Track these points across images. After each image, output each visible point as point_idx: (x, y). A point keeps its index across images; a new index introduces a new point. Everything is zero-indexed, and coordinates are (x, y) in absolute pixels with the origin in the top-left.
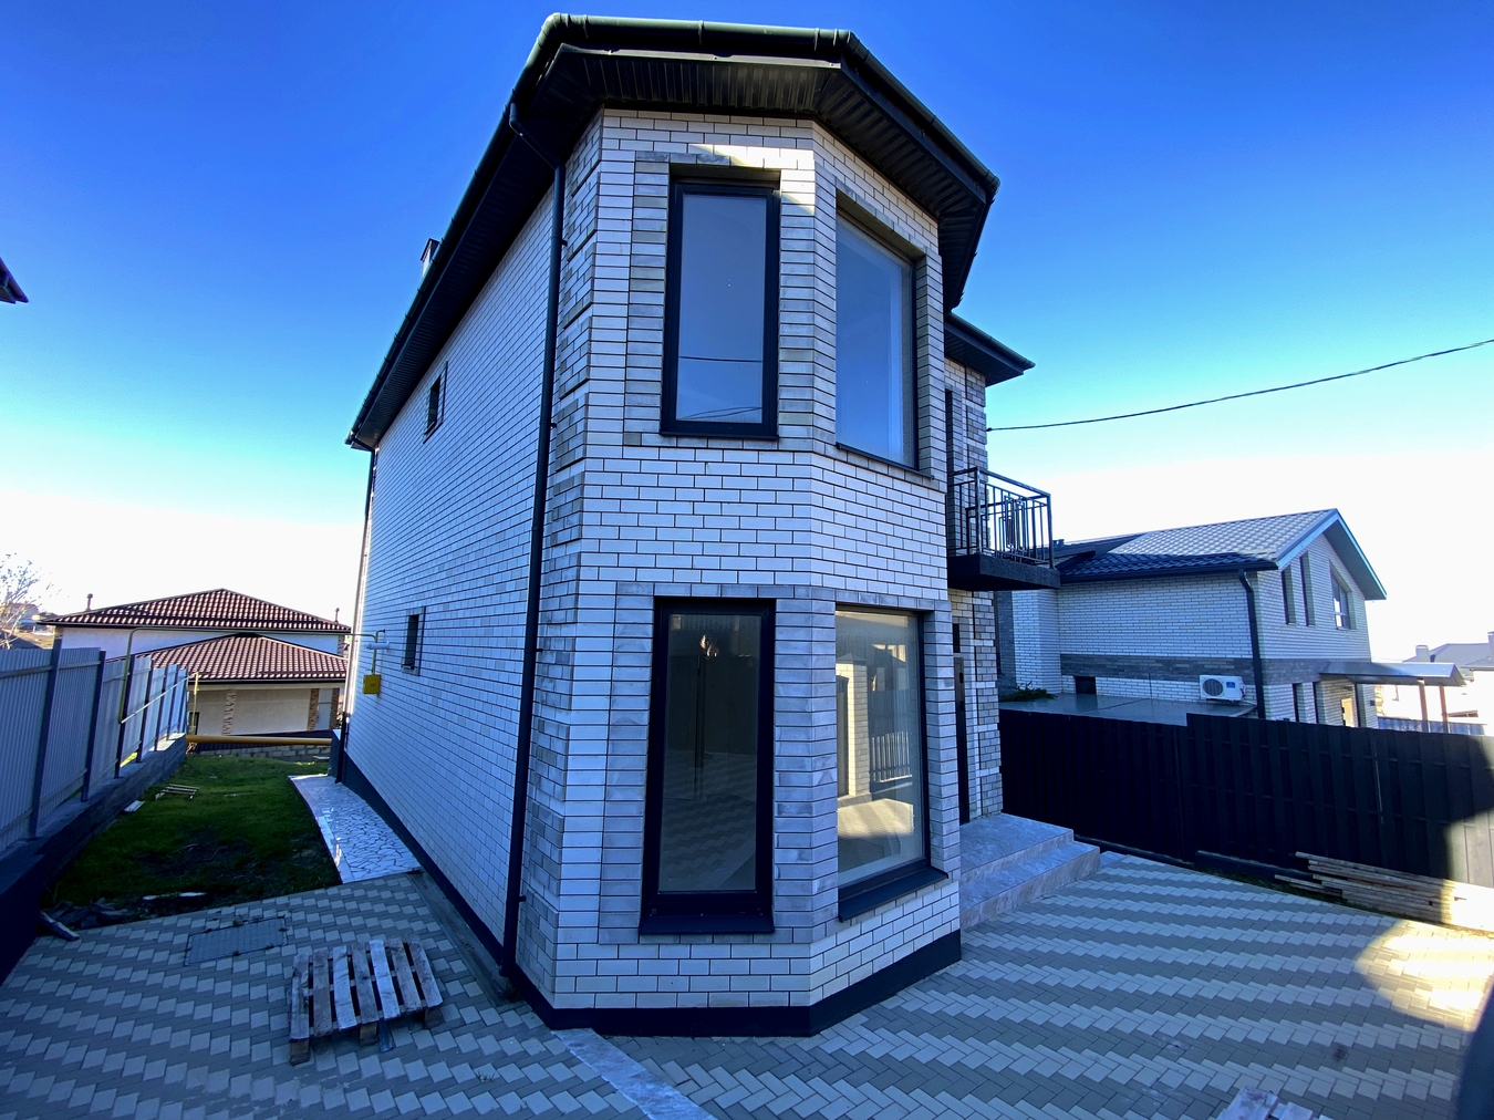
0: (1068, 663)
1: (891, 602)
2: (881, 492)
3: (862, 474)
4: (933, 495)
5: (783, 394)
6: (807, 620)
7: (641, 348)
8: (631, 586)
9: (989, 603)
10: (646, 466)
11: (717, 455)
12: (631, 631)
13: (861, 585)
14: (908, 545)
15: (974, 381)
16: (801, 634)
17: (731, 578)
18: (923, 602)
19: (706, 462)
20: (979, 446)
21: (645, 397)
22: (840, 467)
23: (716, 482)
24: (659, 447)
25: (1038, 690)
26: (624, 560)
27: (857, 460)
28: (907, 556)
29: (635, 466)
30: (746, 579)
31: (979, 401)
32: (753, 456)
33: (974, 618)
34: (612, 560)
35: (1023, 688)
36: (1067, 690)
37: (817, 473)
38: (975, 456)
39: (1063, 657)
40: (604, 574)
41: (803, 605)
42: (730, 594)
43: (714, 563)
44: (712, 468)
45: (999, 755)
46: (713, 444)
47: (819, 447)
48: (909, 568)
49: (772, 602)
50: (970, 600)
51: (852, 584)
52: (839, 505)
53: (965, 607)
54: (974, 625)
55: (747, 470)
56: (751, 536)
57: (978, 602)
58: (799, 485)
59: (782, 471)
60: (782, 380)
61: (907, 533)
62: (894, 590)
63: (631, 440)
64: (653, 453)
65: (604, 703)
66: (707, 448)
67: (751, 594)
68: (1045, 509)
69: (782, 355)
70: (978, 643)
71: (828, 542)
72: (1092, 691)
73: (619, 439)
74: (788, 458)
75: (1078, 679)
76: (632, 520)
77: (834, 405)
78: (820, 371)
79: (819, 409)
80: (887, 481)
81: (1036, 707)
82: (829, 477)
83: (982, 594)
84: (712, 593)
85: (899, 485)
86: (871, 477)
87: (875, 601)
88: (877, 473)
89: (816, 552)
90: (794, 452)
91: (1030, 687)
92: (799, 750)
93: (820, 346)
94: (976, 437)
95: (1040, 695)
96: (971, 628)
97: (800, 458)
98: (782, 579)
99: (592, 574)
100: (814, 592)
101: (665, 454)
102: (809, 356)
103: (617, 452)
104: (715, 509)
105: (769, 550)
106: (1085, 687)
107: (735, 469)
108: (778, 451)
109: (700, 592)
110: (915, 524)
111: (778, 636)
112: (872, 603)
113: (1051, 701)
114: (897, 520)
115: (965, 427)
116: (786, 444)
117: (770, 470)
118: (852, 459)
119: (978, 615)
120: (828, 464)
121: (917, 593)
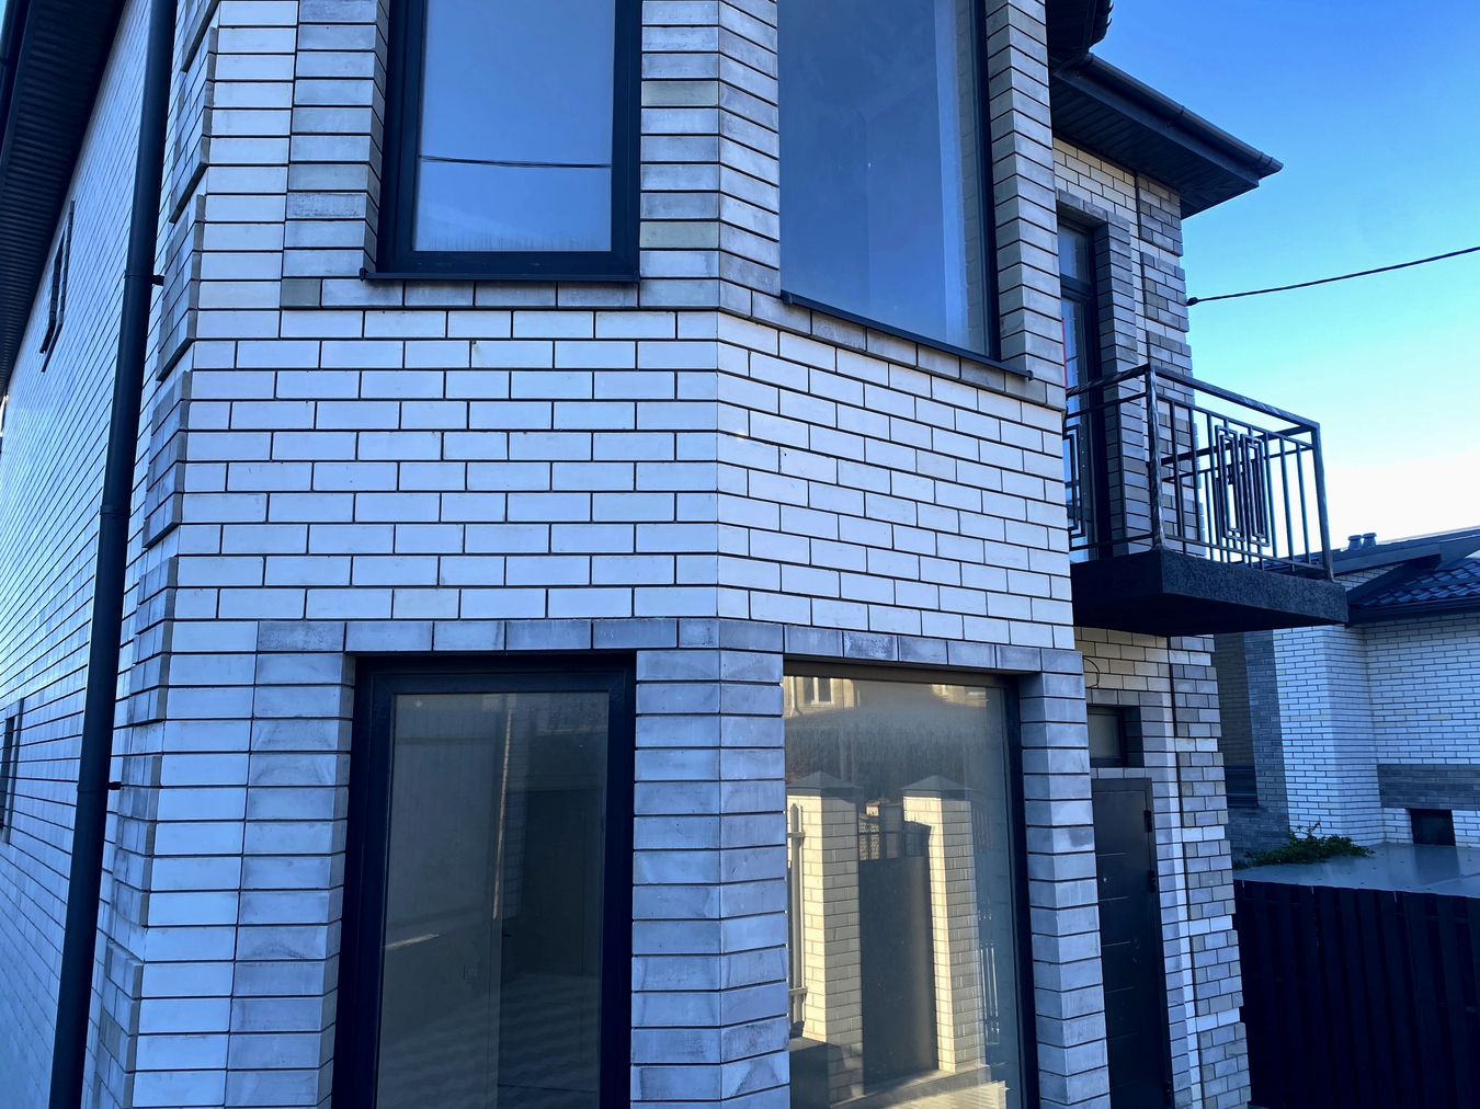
0: (1393, 783)
1: (929, 654)
2: (903, 406)
3: (850, 363)
4: (1033, 415)
5: (650, 180)
6: (709, 698)
7: (325, 93)
8: (292, 630)
9: (1206, 660)
10: (333, 354)
11: (497, 324)
12: (290, 737)
13: (853, 617)
14: (972, 525)
15: (1156, 203)
16: (695, 732)
17: (528, 605)
18: (1010, 653)
19: (472, 341)
20: (1172, 334)
21: (332, 198)
22: (792, 347)
23: (496, 385)
24: (364, 309)
25: (1334, 839)
26: (279, 571)
27: (837, 333)
28: (972, 551)
29: (307, 354)
30: (566, 606)
31: (1169, 243)
32: (581, 324)
33: (1172, 693)
34: (250, 572)
35: (1302, 836)
36: (1393, 837)
37: (734, 360)
38: (1164, 355)
39: (1383, 770)
40: (232, 604)
41: (697, 664)
42: (525, 642)
43: (491, 571)
44: (487, 354)
45: (1237, 983)
46: (487, 297)
47: (738, 299)
48: (974, 576)
49: (627, 659)
50: (1162, 656)
51: (826, 614)
52: (794, 434)
53: (1152, 670)
54: (1174, 707)
55: (567, 355)
56: (578, 508)
57: (1180, 658)
58: (690, 385)
59: (650, 355)
60: (649, 150)
61: (970, 499)
62: (936, 626)
63: (302, 296)
64: (350, 324)
65: (222, 909)
66: (474, 308)
67: (575, 642)
68: (1307, 456)
69: (648, 95)
70: (1184, 745)
71: (766, 516)
72: (1447, 837)
73: (271, 294)
74: (662, 325)
75: (1415, 815)
76: (298, 477)
77: (774, 205)
78: (737, 128)
79: (732, 211)
80: (919, 383)
81: (1333, 876)
82: (763, 368)
83: (1188, 641)
84: (482, 640)
85: (944, 390)
86: (876, 372)
87: (889, 651)
88: (890, 362)
89: (732, 541)
90: (676, 310)
91: (1317, 834)
92: (690, 1011)
93: (736, 74)
94: (1164, 316)
95: (1339, 849)
96: (1168, 715)
97: (691, 325)
98: (653, 604)
99: (203, 604)
100: (728, 634)
101: (378, 324)
102: (710, 94)
103: (266, 324)
104: (494, 445)
105: (621, 539)
106: (1432, 830)
107: (540, 354)
108: (639, 309)
109: (454, 640)
110: (990, 478)
111: (641, 739)
112: (880, 656)
113: (1360, 862)
114: (945, 468)
115: (1138, 296)
116: (659, 294)
117: (623, 355)
118: (823, 328)
119: (1182, 687)
120: (765, 339)
121: (997, 631)
